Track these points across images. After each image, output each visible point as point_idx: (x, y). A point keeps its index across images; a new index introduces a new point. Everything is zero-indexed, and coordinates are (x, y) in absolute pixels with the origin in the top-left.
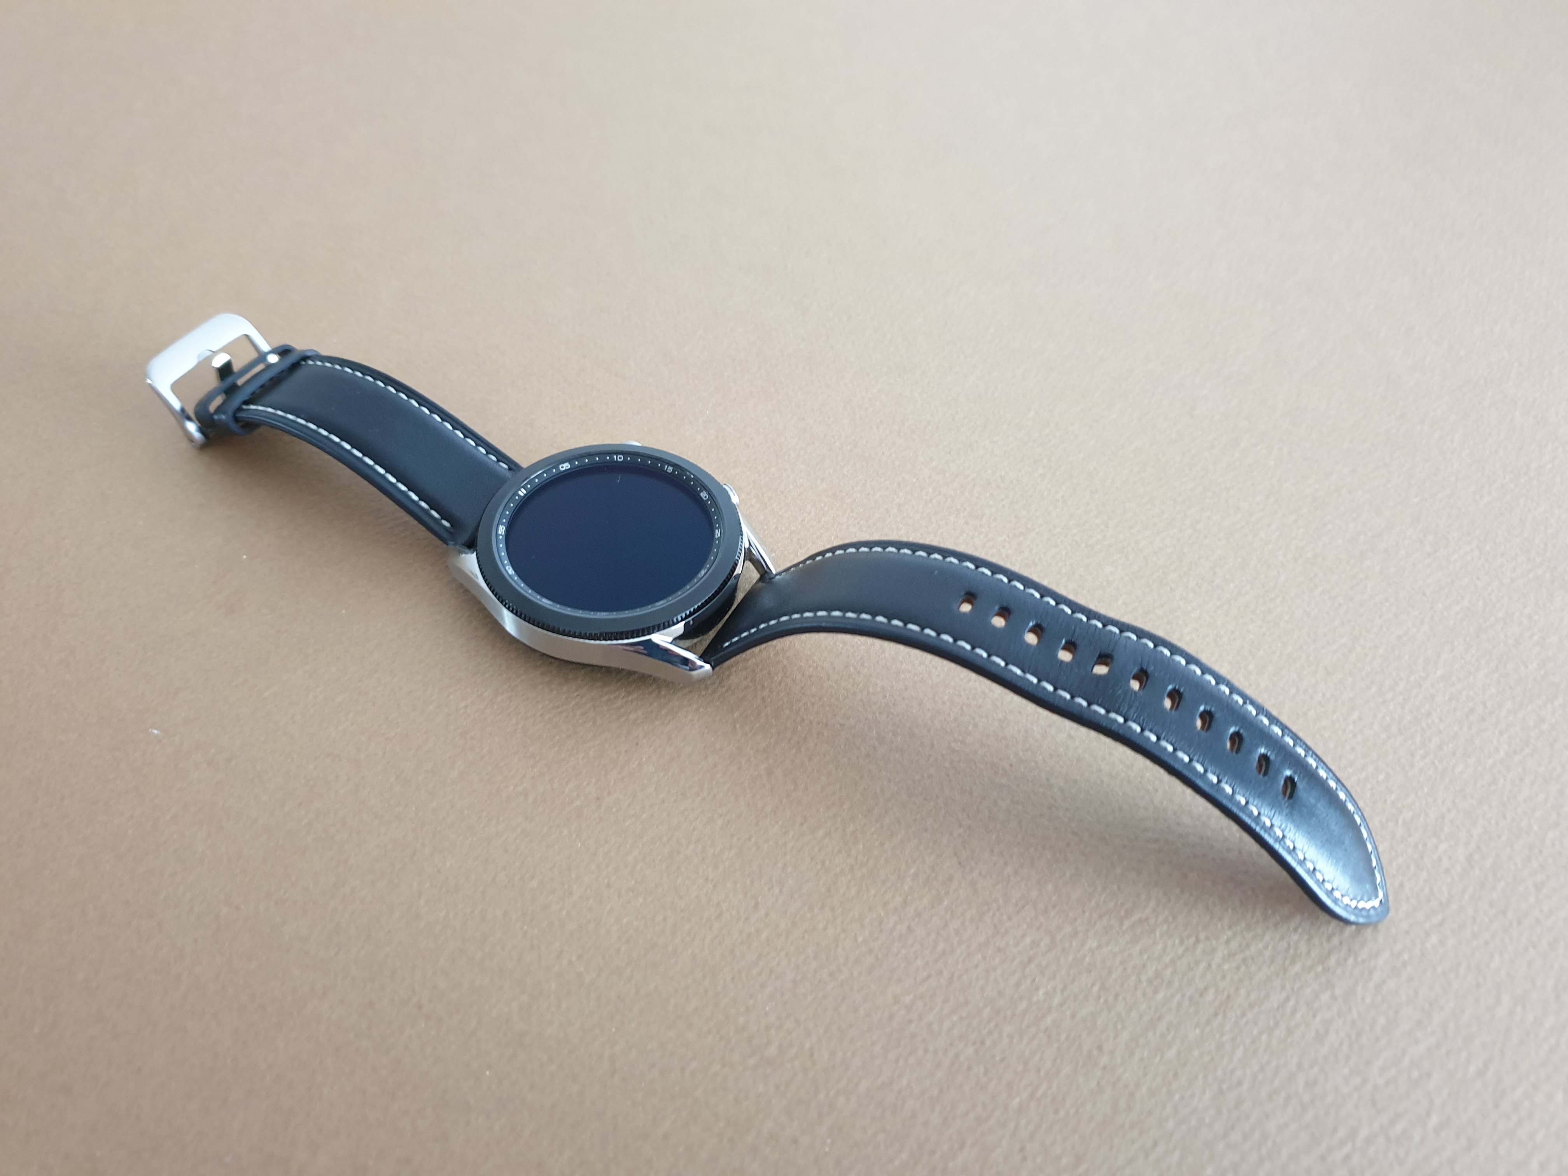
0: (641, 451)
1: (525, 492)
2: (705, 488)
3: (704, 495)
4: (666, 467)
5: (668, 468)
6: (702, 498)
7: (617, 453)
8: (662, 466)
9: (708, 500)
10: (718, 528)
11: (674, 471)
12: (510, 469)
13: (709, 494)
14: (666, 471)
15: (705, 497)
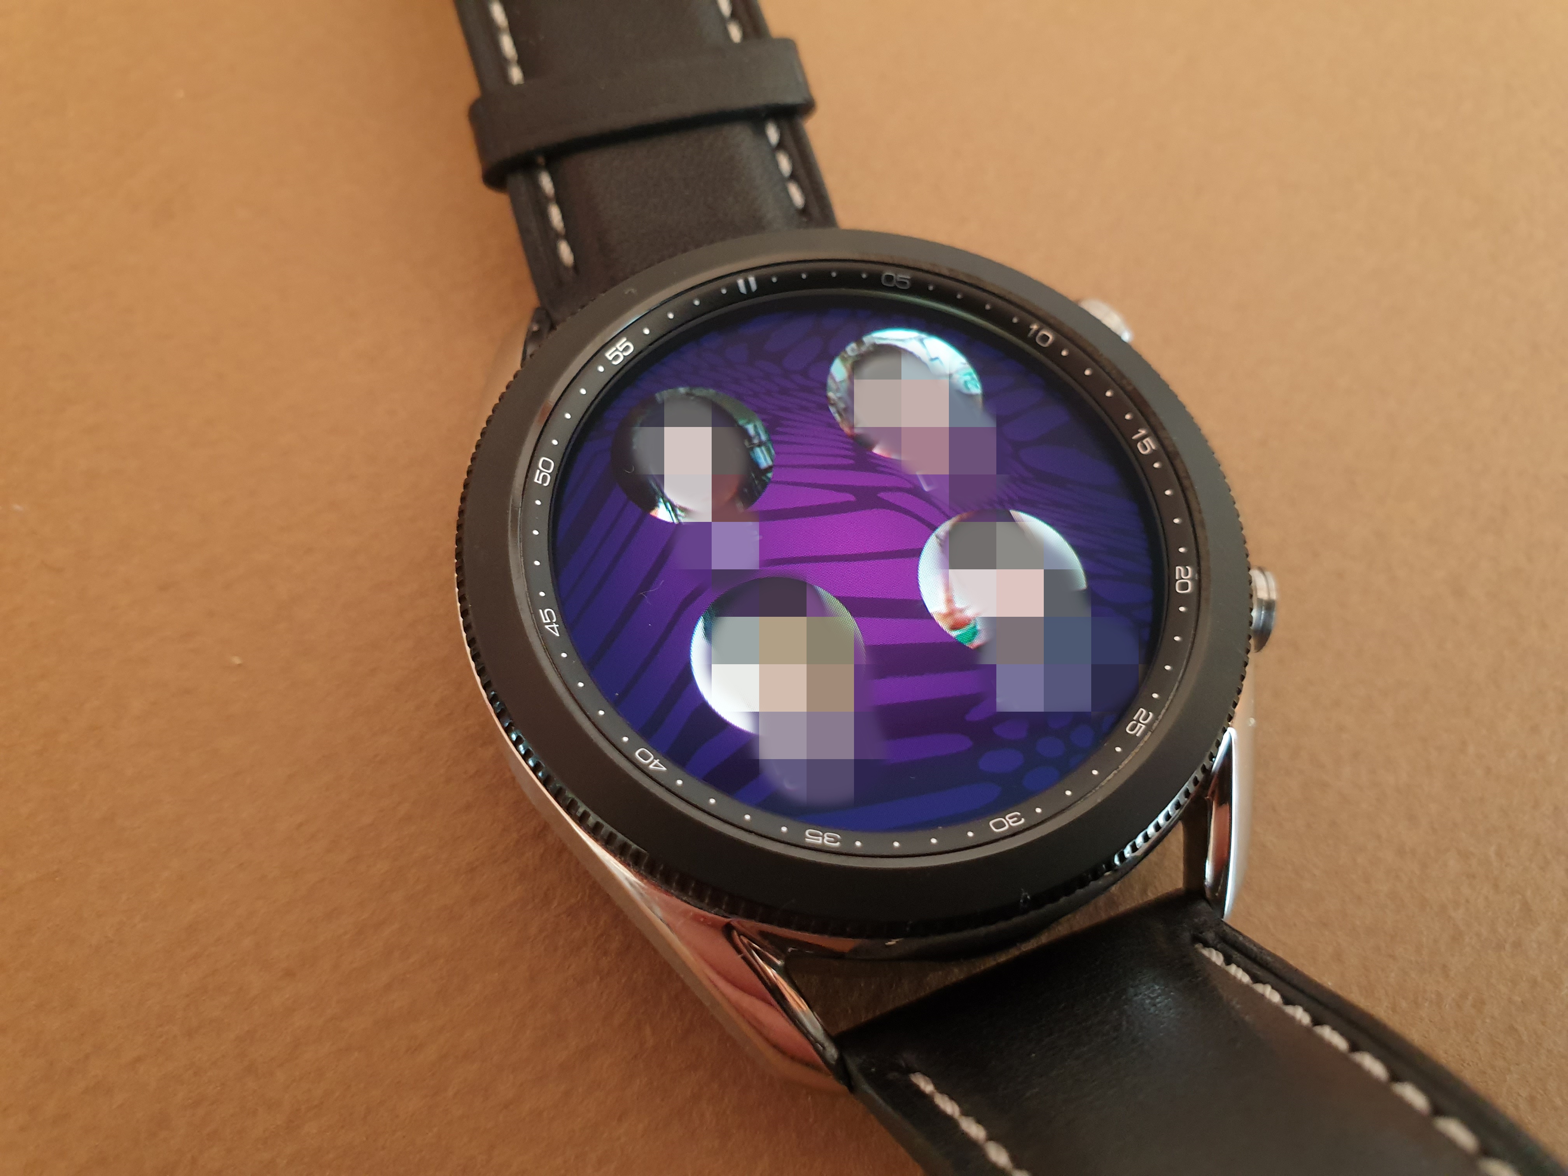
1: (754, 287)
2: (1197, 560)
3: (1183, 576)
4: (1143, 432)
5: (1144, 437)
6: (1171, 580)
7: (1046, 322)
8: (1134, 427)
9: (1184, 600)
10: (1151, 706)
11: (1154, 457)
12: (804, 211)
13: (1198, 585)
14: (1133, 445)
15: (1184, 586)
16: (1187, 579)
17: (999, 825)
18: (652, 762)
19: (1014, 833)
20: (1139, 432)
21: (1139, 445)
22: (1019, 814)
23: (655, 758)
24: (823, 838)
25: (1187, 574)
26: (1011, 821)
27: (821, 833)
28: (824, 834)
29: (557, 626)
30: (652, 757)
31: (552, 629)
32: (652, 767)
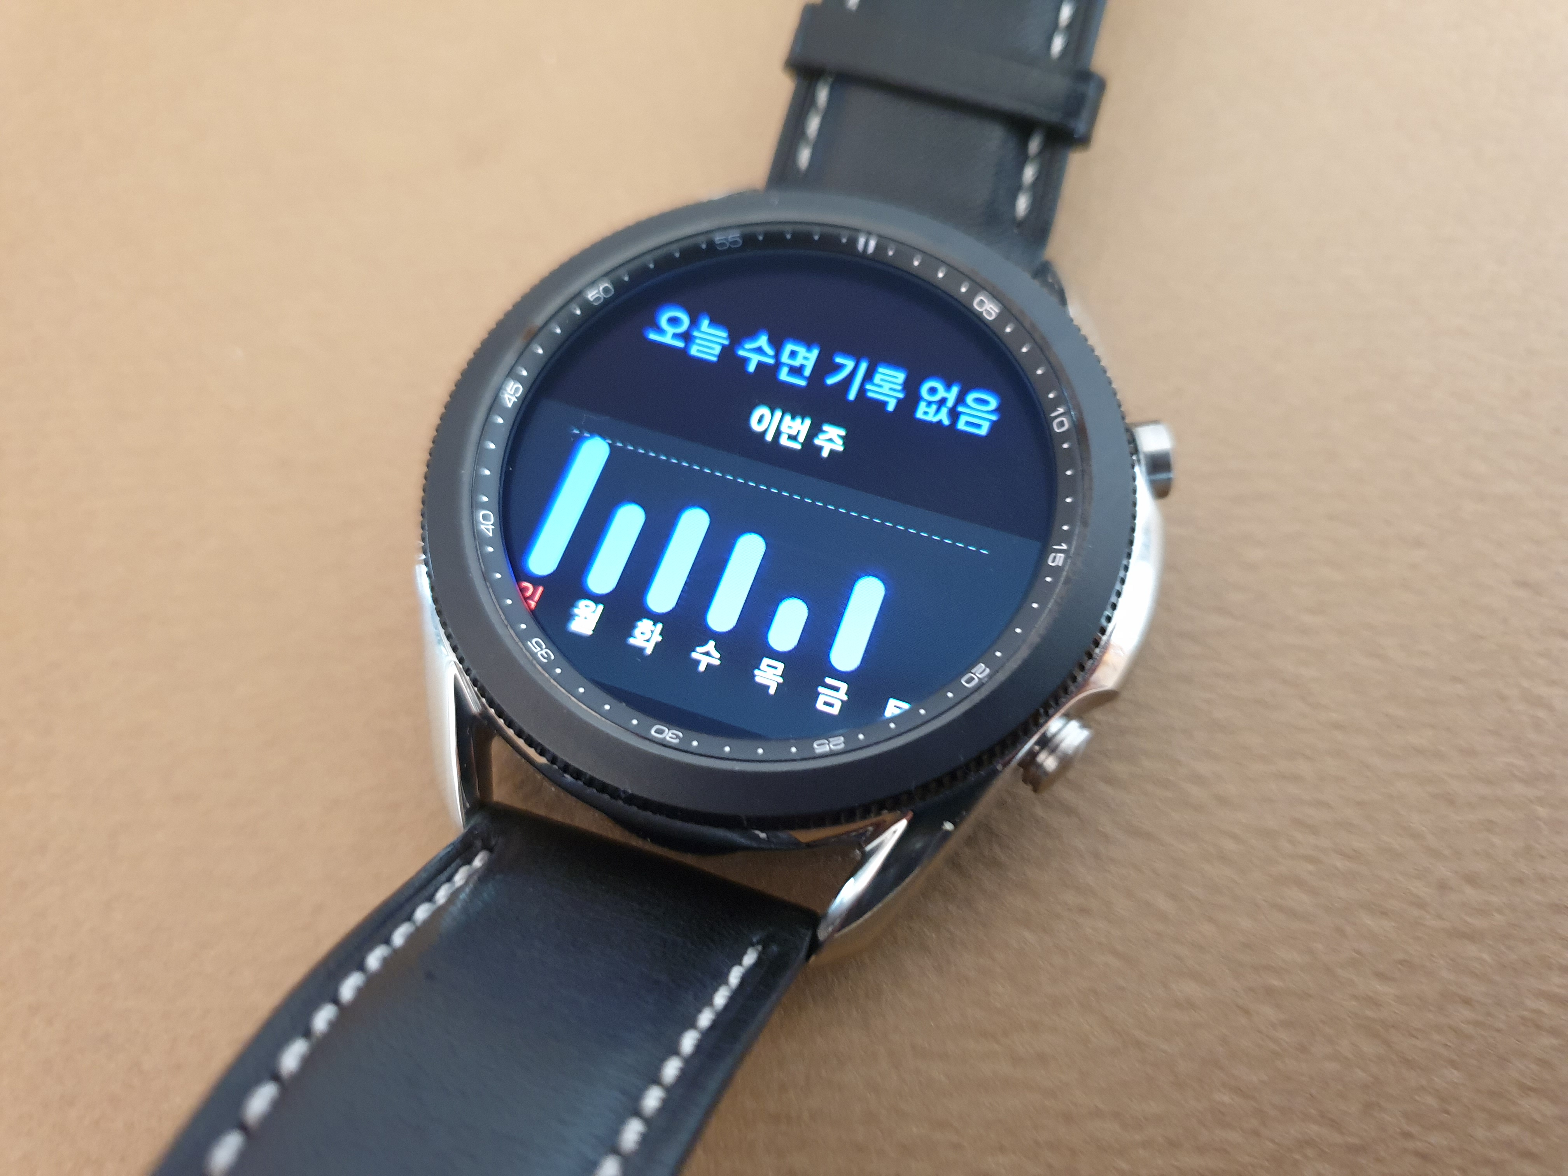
1: (871, 250)
4: (1064, 547)
6: (968, 669)
7: (1075, 412)
8: (1066, 538)
14: (1048, 552)
17: (659, 732)
18: (488, 525)
19: (664, 744)
20: (1062, 546)
21: (1053, 555)
22: (680, 734)
23: (492, 525)
24: (542, 649)
25: (982, 673)
26: (670, 735)
27: (544, 646)
28: (546, 648)
29: (516, 400)
30: (492, 522)
31: (510, 400)
32: (483, 527)
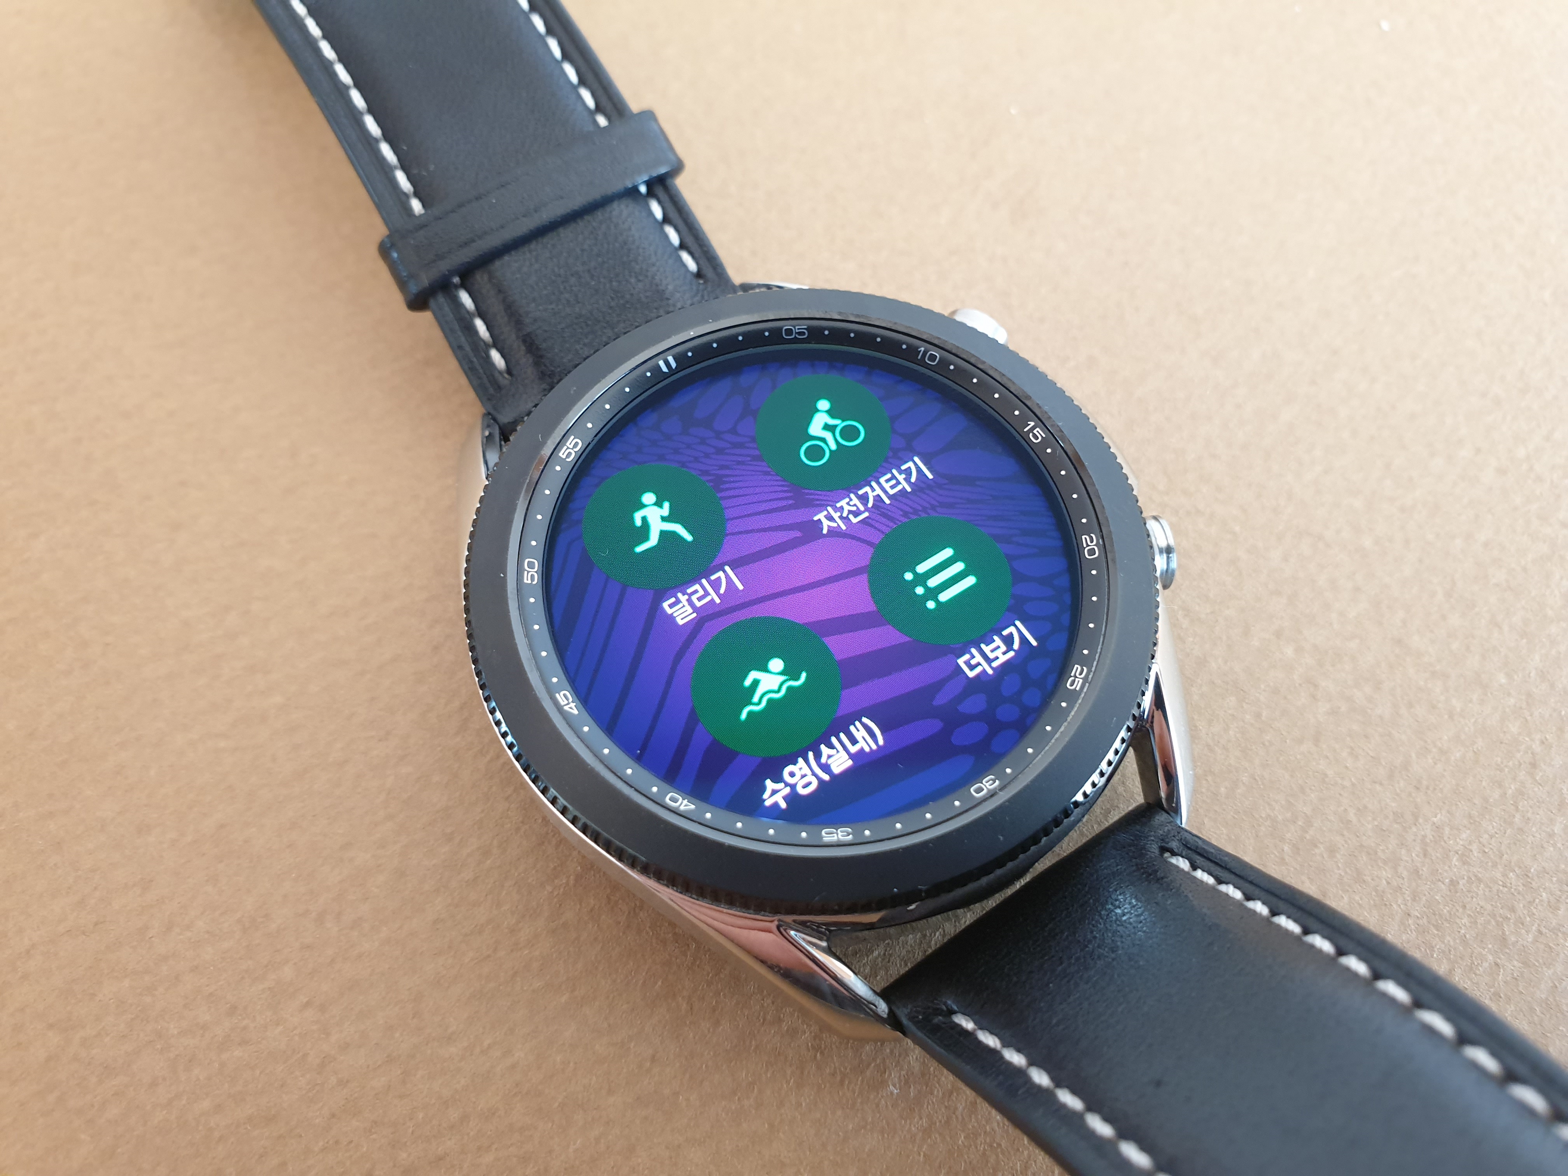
0: (988, 360)
1: (674, 365)
2: (1099, 526)
3: (1089, 544)
4: (1032, 424)
5: (1034, 428)
6: (1080, 548)
7: (930, 343)
8: (1024, 421)
9: (1094, 563)
10: (1085, 662)
11: (1045, 443)
12: (699, 275)
13: (1104, 548)
14: (1026, 437)
15: (1092, 552)
16: (1093, 546)
17: (979, 790)
18: (682, 803)
19: (992, 794)
20: (1029, 424)
21: (1031, 436)
22: (992, 777)
23: (683, 799)
24: (837, 834)
25: (1092, 541)
26: (988, 784)
27: (835, 831)
28: (837, 830)
29: (575, 704)
30: (681, 799)
31: (570, 708)
32: (682, 808)
